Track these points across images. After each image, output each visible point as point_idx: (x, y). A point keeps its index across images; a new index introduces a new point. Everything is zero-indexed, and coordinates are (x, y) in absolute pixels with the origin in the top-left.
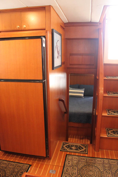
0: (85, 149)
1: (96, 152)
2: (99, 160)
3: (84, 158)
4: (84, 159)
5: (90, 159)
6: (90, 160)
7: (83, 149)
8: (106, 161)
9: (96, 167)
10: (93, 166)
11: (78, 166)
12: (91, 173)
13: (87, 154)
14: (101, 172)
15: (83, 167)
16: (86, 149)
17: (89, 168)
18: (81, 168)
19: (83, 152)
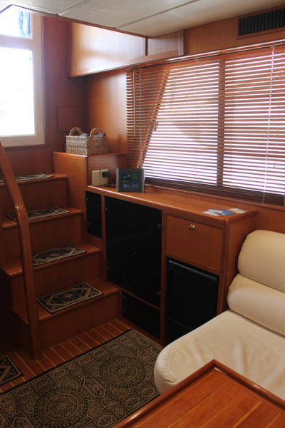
0: (9, 367)
1: (37, 361)
2: (57, 371)
3: (23, 387)
4: (25, 390)
5: (37, 381)
6: (40, 382)
7: (7, 371)
8: (71, 365)
9: (62, 389)
10: (54, 390)
11: (25, 411)
12: (63, 406)
13: (22, 375)
14: (79, 391)
15: (36, 406)
16: (13, 367)
17: (52, 400)
18: (35, 412)
19: (11, 376)
